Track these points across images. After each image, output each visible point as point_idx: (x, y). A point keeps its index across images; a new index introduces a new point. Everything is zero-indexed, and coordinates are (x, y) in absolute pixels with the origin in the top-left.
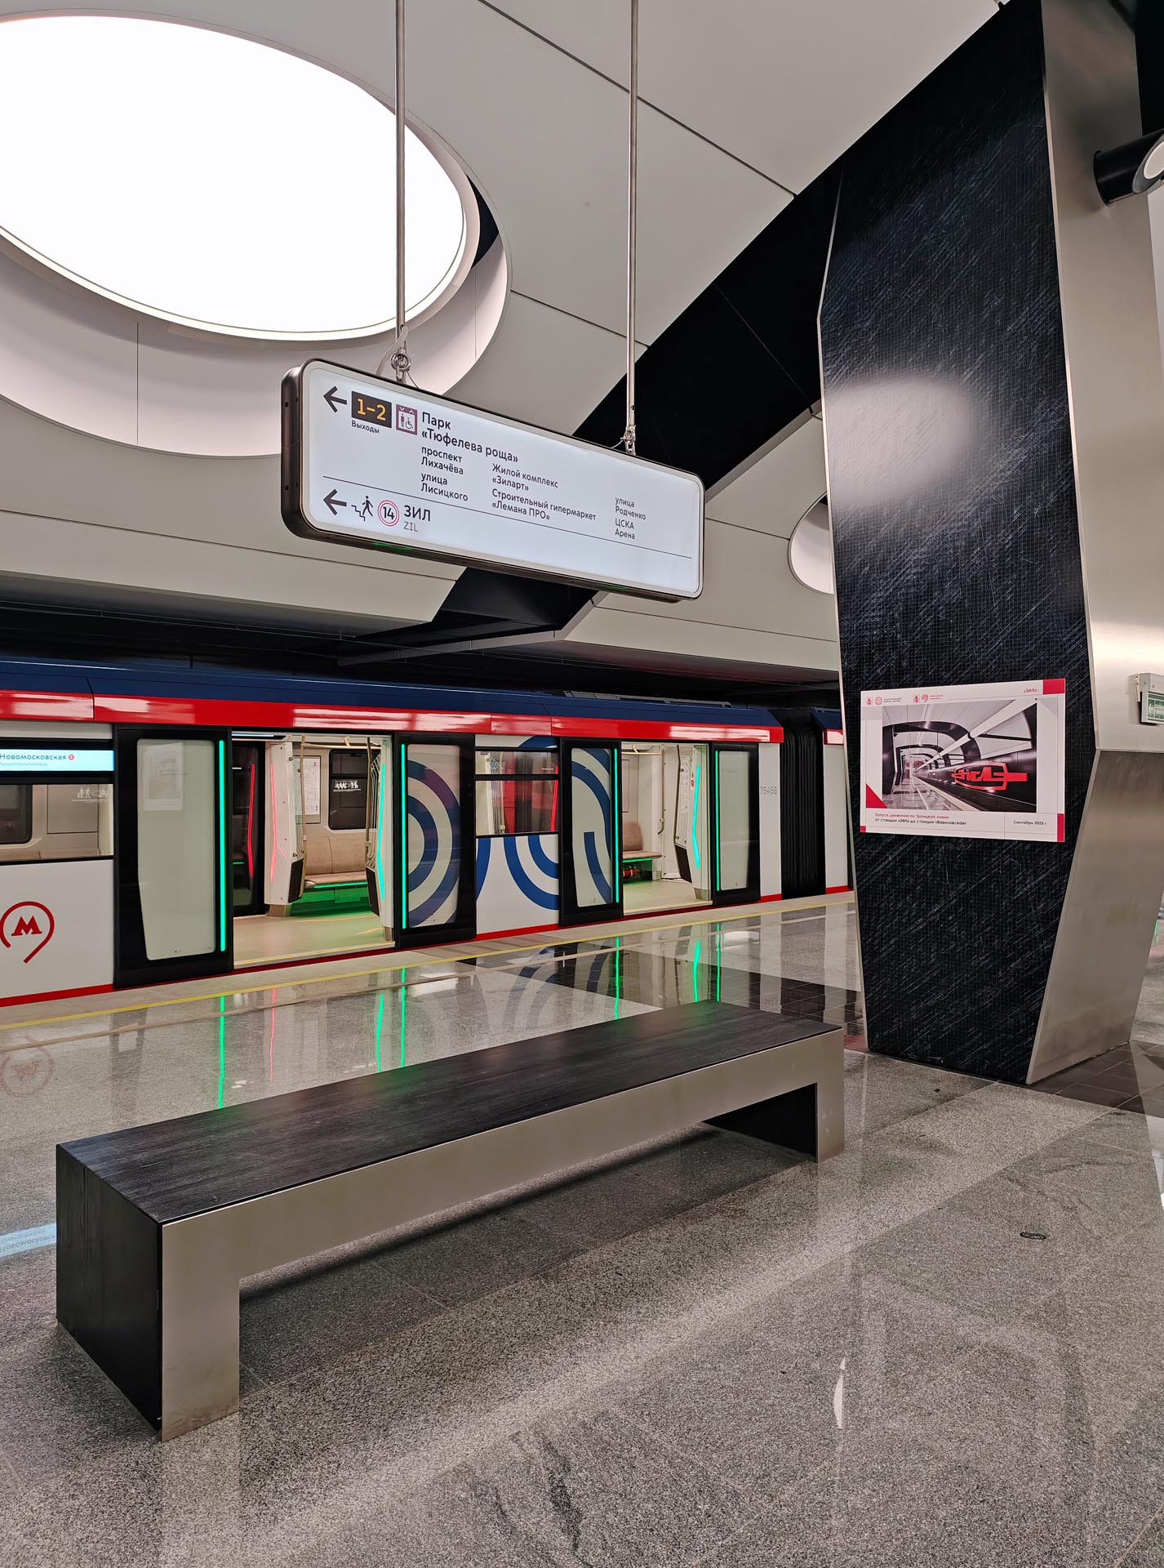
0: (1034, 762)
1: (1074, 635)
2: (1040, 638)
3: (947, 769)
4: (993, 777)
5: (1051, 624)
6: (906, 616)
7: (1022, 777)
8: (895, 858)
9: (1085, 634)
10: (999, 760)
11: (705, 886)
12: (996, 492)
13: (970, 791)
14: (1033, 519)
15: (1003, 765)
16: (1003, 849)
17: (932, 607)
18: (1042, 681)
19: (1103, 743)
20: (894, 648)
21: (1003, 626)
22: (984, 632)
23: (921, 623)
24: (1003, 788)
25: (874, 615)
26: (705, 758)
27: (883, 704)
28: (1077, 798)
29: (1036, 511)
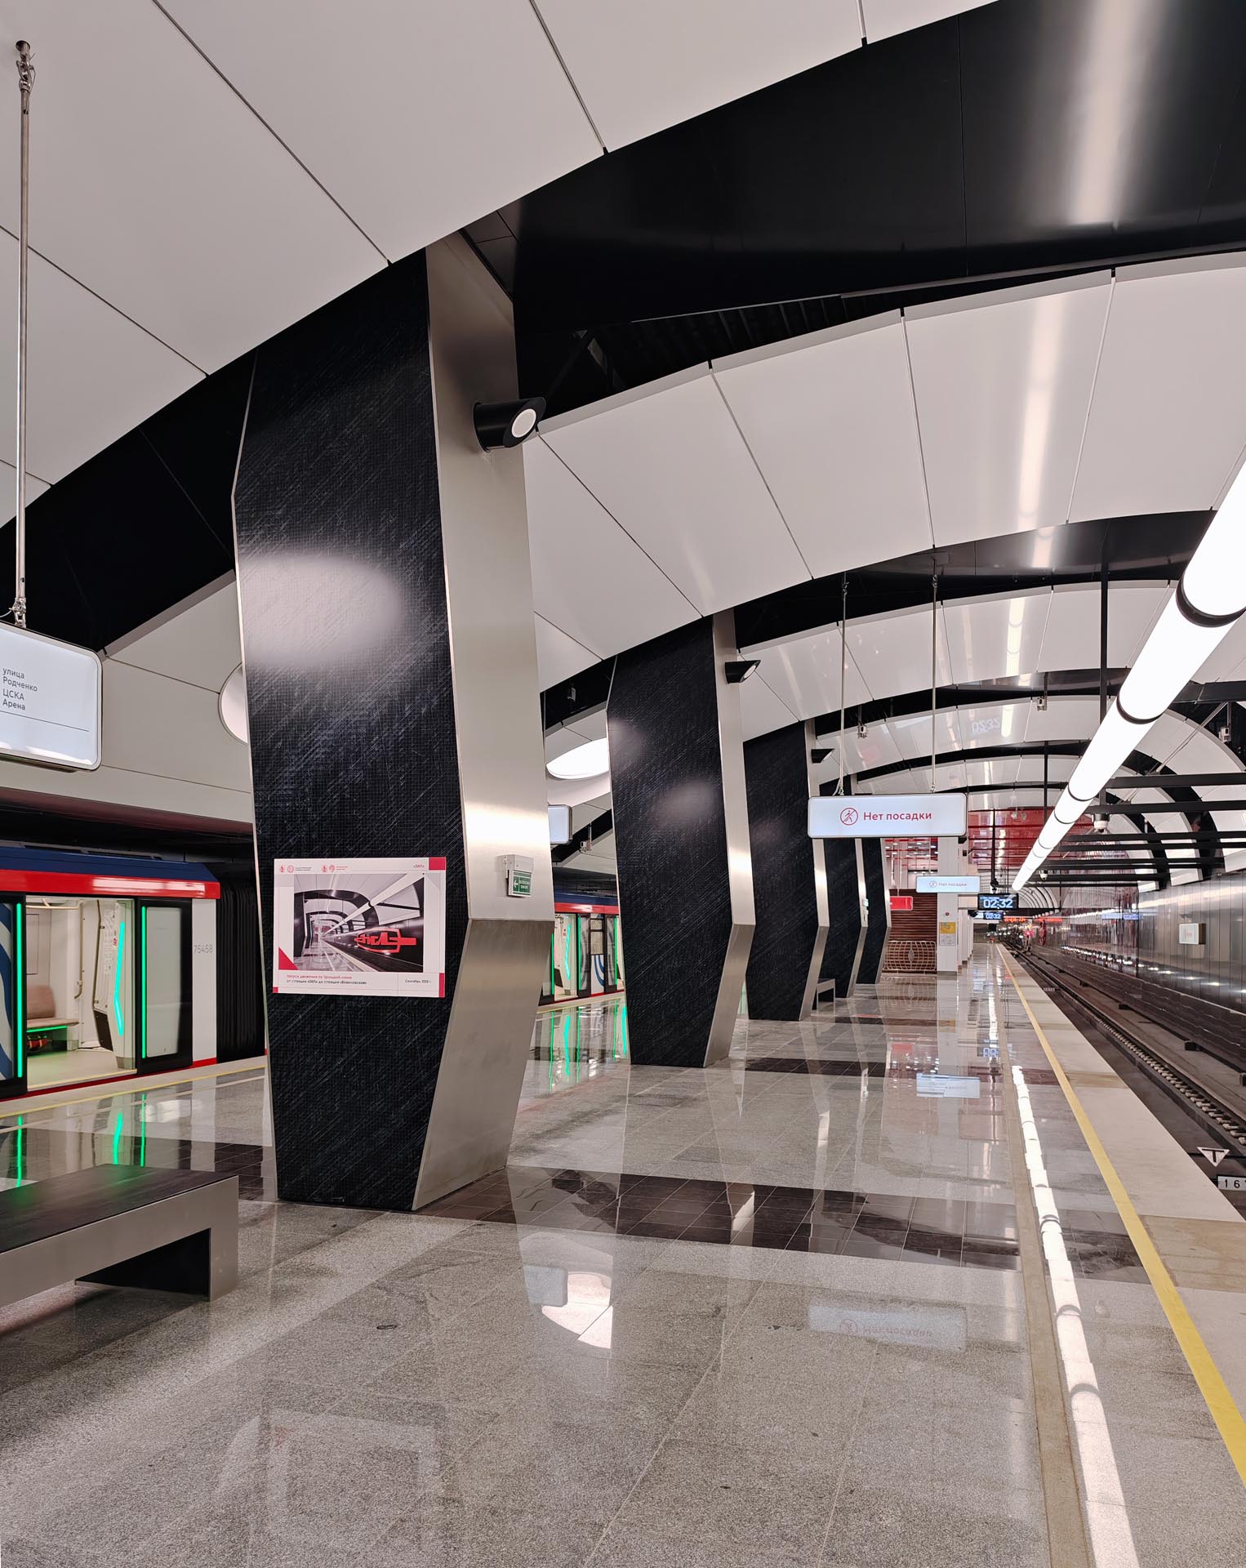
0: (421, 929)
1: (453, 821)
2: (426, 821)
3: (351, 933)
4: (389, 941)
5: (435, 809)
6: (316, 791)
7: (412, 942)
8: (304, 1016)
9: (461, 820)
10: (394, 926)
11: (129, 1053)
12: (391, 690)
13: (370, 953)
14: (420, 717)
15: (398, 931)
16: (396, 1005)
17: (338, 785)
18: (428, 858)
19: (474, 913)
20: (305, 820)
21: (398, 808)
22: (382, 812)
23: (329, 799)
24: (397, 951)
25: (287, 789)
26: (129, 914)
27: (295, 872)
28: (455, 959)
29: (423, 711)
